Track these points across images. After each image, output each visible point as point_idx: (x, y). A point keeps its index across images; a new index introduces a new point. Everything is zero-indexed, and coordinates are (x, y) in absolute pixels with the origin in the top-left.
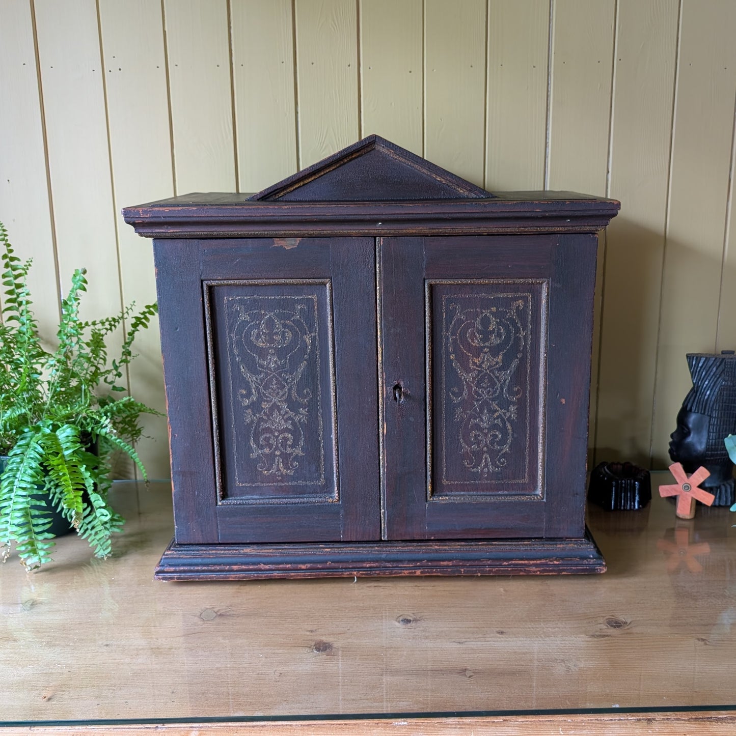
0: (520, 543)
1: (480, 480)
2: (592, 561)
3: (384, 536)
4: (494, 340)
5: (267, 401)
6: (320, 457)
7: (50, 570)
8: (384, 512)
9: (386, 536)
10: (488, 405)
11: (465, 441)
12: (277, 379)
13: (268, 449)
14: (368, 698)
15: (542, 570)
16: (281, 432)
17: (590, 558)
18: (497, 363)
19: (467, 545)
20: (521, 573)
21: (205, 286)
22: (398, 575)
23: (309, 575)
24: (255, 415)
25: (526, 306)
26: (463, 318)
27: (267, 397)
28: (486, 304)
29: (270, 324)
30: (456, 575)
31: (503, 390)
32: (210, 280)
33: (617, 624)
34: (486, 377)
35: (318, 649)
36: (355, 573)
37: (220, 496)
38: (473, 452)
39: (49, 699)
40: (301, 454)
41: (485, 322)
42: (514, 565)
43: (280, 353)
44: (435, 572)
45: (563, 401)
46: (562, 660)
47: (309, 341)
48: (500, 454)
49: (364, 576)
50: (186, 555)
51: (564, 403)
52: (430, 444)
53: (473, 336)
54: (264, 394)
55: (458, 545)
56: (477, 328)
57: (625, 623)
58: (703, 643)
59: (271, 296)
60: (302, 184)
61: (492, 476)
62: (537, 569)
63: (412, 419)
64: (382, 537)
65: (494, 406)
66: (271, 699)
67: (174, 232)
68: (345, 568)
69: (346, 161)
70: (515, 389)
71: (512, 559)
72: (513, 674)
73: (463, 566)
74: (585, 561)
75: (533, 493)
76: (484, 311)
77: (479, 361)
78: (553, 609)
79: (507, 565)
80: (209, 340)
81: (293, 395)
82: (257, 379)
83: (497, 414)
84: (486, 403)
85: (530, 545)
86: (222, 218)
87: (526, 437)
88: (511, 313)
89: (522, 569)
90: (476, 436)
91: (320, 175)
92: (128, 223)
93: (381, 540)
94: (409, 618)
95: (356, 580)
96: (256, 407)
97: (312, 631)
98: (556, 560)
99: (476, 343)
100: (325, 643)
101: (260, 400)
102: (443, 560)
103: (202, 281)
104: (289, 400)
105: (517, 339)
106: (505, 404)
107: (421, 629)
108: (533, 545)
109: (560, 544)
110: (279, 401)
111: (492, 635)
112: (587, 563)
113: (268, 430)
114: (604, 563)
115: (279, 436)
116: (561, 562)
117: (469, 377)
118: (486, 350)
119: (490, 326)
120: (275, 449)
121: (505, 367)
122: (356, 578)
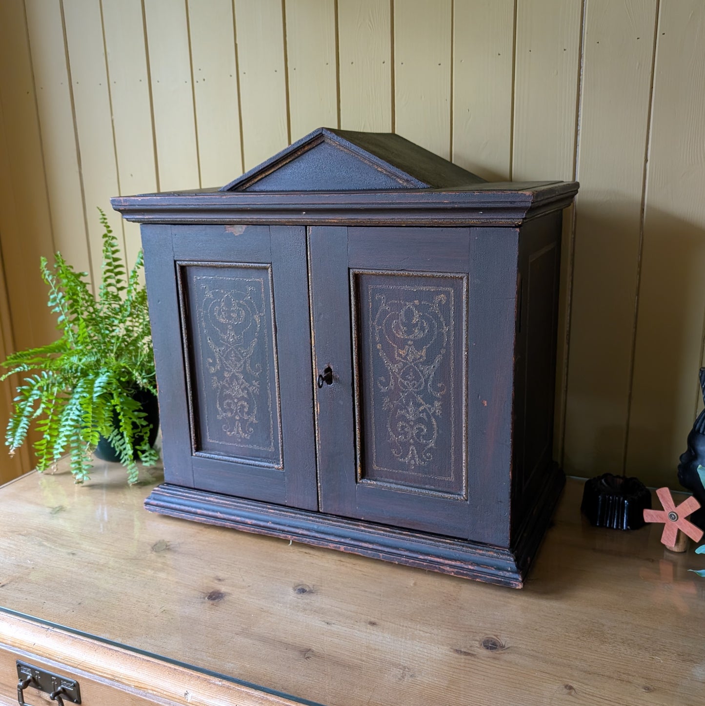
0: (442, 540)
1: (407, 471)
2: (508, 574)
4: (418, 334)
5: (228, 371)
6: (270, 427)
8: (321, 486)
9: (323, 509)
10: (414, 398)
11: (393, 431)
12: (235, 353)
13: (230, 413)
15: (457, 572)
16: (239, 400)
17: (507, 571)
18: (421, 356)
20: (436, 571)
21: (177, 266)
22: (325, 547)
23: (253, 531)
24: (219, 382)
25: (448, 301)
26: (388, 309)
27: (228, 367)
28: (410, 296)
29: (228, 304)
30: (376, 558)
31: (427, 385)
32: (181, 261)
34: (411, 370)
36: (289, 536)
37: (195, 448)
38: (401, 443)
40: (255, 421)
41: (409, 314)
42: (431, 561)
43: (237, 329)
44: (357, 551)
45: (485, 403)
47: (258, 321)
48: (426, 449)
49: (296, 541)
50: (168, 493)
51: (486, 405)
52: (358, 428)
53: (397, 328)
54: (226, 365)
55: (383, 530)
56: (402, 320)
59: (228, 277)
60: (264, 175)
61: (418, 468)
62: (452, 570)
63: (341, 403)
64: (320, 509)
65: (419, 399)
67: (148, 218)
68: (282, 531)
69: (299, 153)
70: (439, 385)
71: (428, 555)
73: (382, 551)
74: (501, 572)
75: (459, 493)
76: (407, 304)
77: (403, 353)
79: (423, 559)
80: (182, 312)
81: (247, 368)
82: (219, 350)
83: (422, 408)
84: (411, 396)
85: (451, 544)
87: (451, 436)
88: (433, 307)
89: (437, 566)
90: (403, 427)
91: (278, 167)
92: (115, 210)
93: (318, 512)
94: (306, 588)
95: (291, 543)
96: (220, 375)
98: (471, 564)
99: (400, 335)
101: (223, 369)
102: (366, 542)
103: (175, 262)
104: (244, 372)
105: (441, 335)
106: (430, 400)
108: (454, 545)
109: (481, 549)
110: (237, 372)
112: (502, 575)
113: (229, 396)
114: (520, 579)
115: (237, 402)
116: (476, 568)
117: (395, 368)
118: (409, 342)
119: (413, 319)
120: (236, 413)
121: (429, 361)
122: (291, 541)
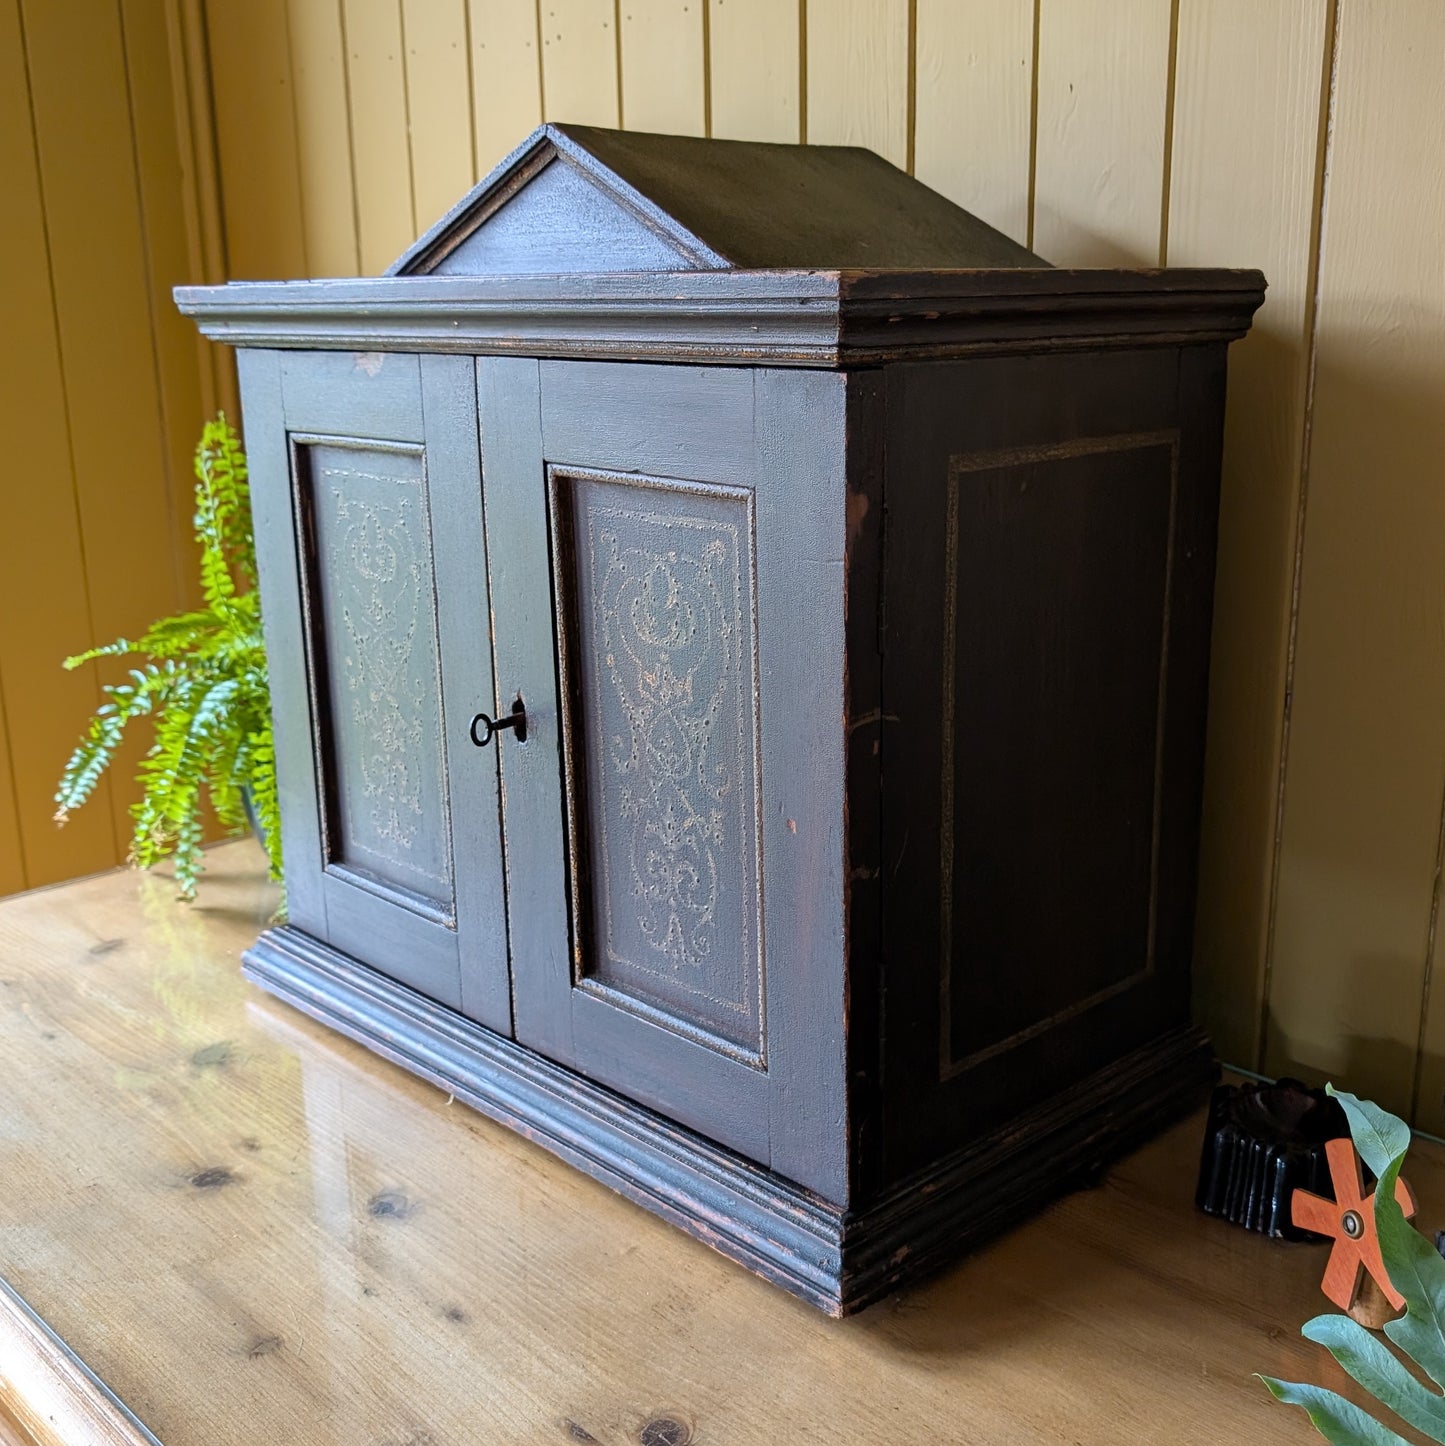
0: (717, 1158)
1: (666, 973)
2: (816, 1275)
4: (676, 636)
5: (375, 689)
6: (441, 827)
7: (210, 912)
10: (674, 795)
11: (639, 871)
12: (384, 647)
13: (381, 786)
15: (720, 1242)
16: (393, 757)
17: (816, 1266)
18: (685, 693)
20: (685, 1230)
21: (291, 443)
23: (393, 1057)
24: (363, 713)
25: (729, 558)
26: (624, 568)
27: (375, 680)
28: (659, 540)
29: (371, 530)
30: (582, 1171)
31: (697, 767)
32: (297, 432)
34: (667, 725)
36: (447, 1085)
37: (327, 854)
38: (653, 903)
40: (417, 810)
41: (660, 585)
43: (386, 593)
45: (794, 826)
47: (415, 576)
48: (697, 924)
49: (458, 1098)
51: (794, 831)
52: (573, 854)
53: (640, 617)
54: (372, 674)
56: (647, 599)
59: (370, 472)
61: (685, 971)
64: (517, 1033)
65: (684, 800)
69: (516, 187)
70: (718, 770)
73: (594, 1157)
74: (804, 1266)
76: (656, 558)
77: (652, 681)
81: (403, 685)
82: (362, 640)
83: (687, 824)
84: (668, 791)
87: (741, 900)
88: (702, 571)
89: (686, 1218)
90: (656, 866)
93: (513, 1039)
95: (451, 1101)
96: (363, 696)
99: (646, 637)
101: (368, 683)
103: (287, 433)
104: (399, 695)
105: (717, 643)
106: (702, 803)
110: (389, 693)
113: (378, 747)
115: (391, 763)
117: (640, 717)
118: (662, 656)
119: (667, 599)
120: (389, 790)
121: (697, 710)
122: (452, 1097)
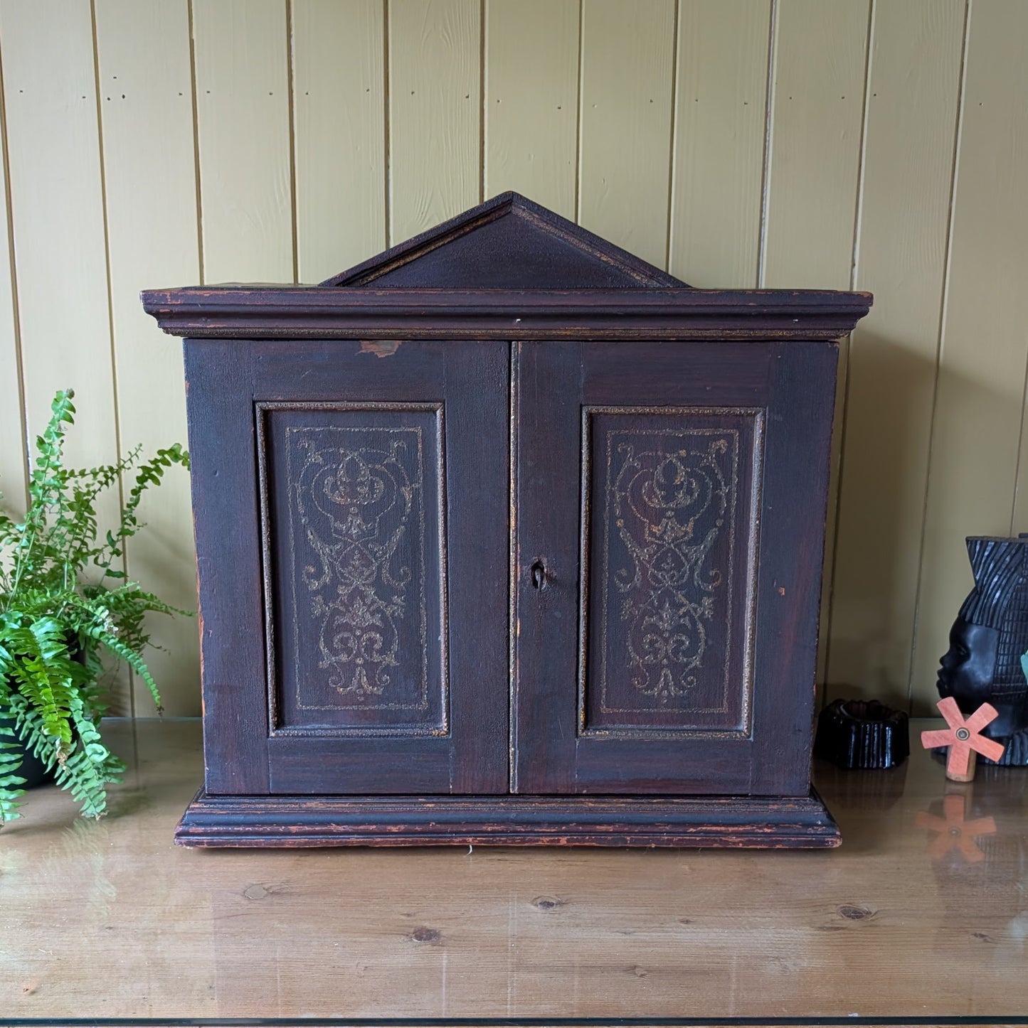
0: (714, 801)
1: (656, 707)
2: (820, 830)
3: (513, 788)
4: (682, 499)
5: (346, 584)
6: (422, 668)
7: (17, 832)
8: (515, 751)
9: (517, 788)
10: (672, 596)
11: (636, 650)
12: (361, 552)
13: (346, 656)
14: (495, 998)
15: (747, 841)
16: (364, 630)
17: (818, 825)
18: (686, 533)
19: (635, 803)
20: (715, 845)
21: (258, 410)
22: (534, 844)
23: (402, 842)
24: (327, 605)
25: (730, 449)
26: (638, 465)
27: (345, 578)
28: (672, 445)
29: (352, 469)
30: (620, 845)
31: (693, 573)
32: (265, 401)
33: (857, 914)
34: (669, 555)
35: (419, 938)
36: (471, 839)
37: (274, 723)
38: (648, 667)
39: (33, 993)
40: (394, 663)
41: (670, 471)
42: (706, 832)
43: (367, 513)
44: (588, 841)
45: (783, 591)
46: (777, 958)
47: (408, 496)
48: (687, 670)
49: (483, 844)
50: (221, 809)
51: (783, 594)
52: (584, 652)
53: (651, 492)
54: (342, 574)
55: (623, 803)
56: (658, 481)
57: (868, 913)
58: (981, 940)
59: (354, 427)
60: (402, 262)
61: (673, 702)
62: (739, 839)
63: (558, 614)
64: (511, 789)
65: (680, 597)
66: (354, 998)
67: (215, 328)
68: (456, 833)
69: (468, 230)
70: (712, 573)
71: (701, 824)
72: (705, 973)
73: (629, 833)
74: (810, 829)
75: (735, 728)
76: (668, 455)
77: (659, 530)
78: (762, 893)
79: (695, 833)
80: (262, 490)
81: (383, 576)
82: (331, 551)
83: (683, 610)
84: (667, 594)
85: (729, 804)
86: (287, 308)
87: (726, 645)
88: (708, 459)
89: (717, 838)
90: (652, 643)
91: (429, 250)
92: (149, 312)
93: (508, 794)
94: (551, 901)
95: (471, 851)
96: (328, 593)
97: (409, 915)
98: (767, 826)
99: (655, 503)
100: (428, 931)
101: (335, 582)
102: (601, 824)
103: (254, 403)
104: (377, 584)
105: (717, 499)
106: (695, 595)
107: (569, 914)
108: (734, 804)
109: (774, 804)
110: (364, 585)
111: (673, 924)
112: (812, 832)
113: (347, 627)
114: (838, 833)
115: (362, 636)
116: (774, 830)
117: (645, 554)
118: (669, 513)
119: (677, 479)
120: (357, 656)
121: (697, 540)
122: (471, 847)
